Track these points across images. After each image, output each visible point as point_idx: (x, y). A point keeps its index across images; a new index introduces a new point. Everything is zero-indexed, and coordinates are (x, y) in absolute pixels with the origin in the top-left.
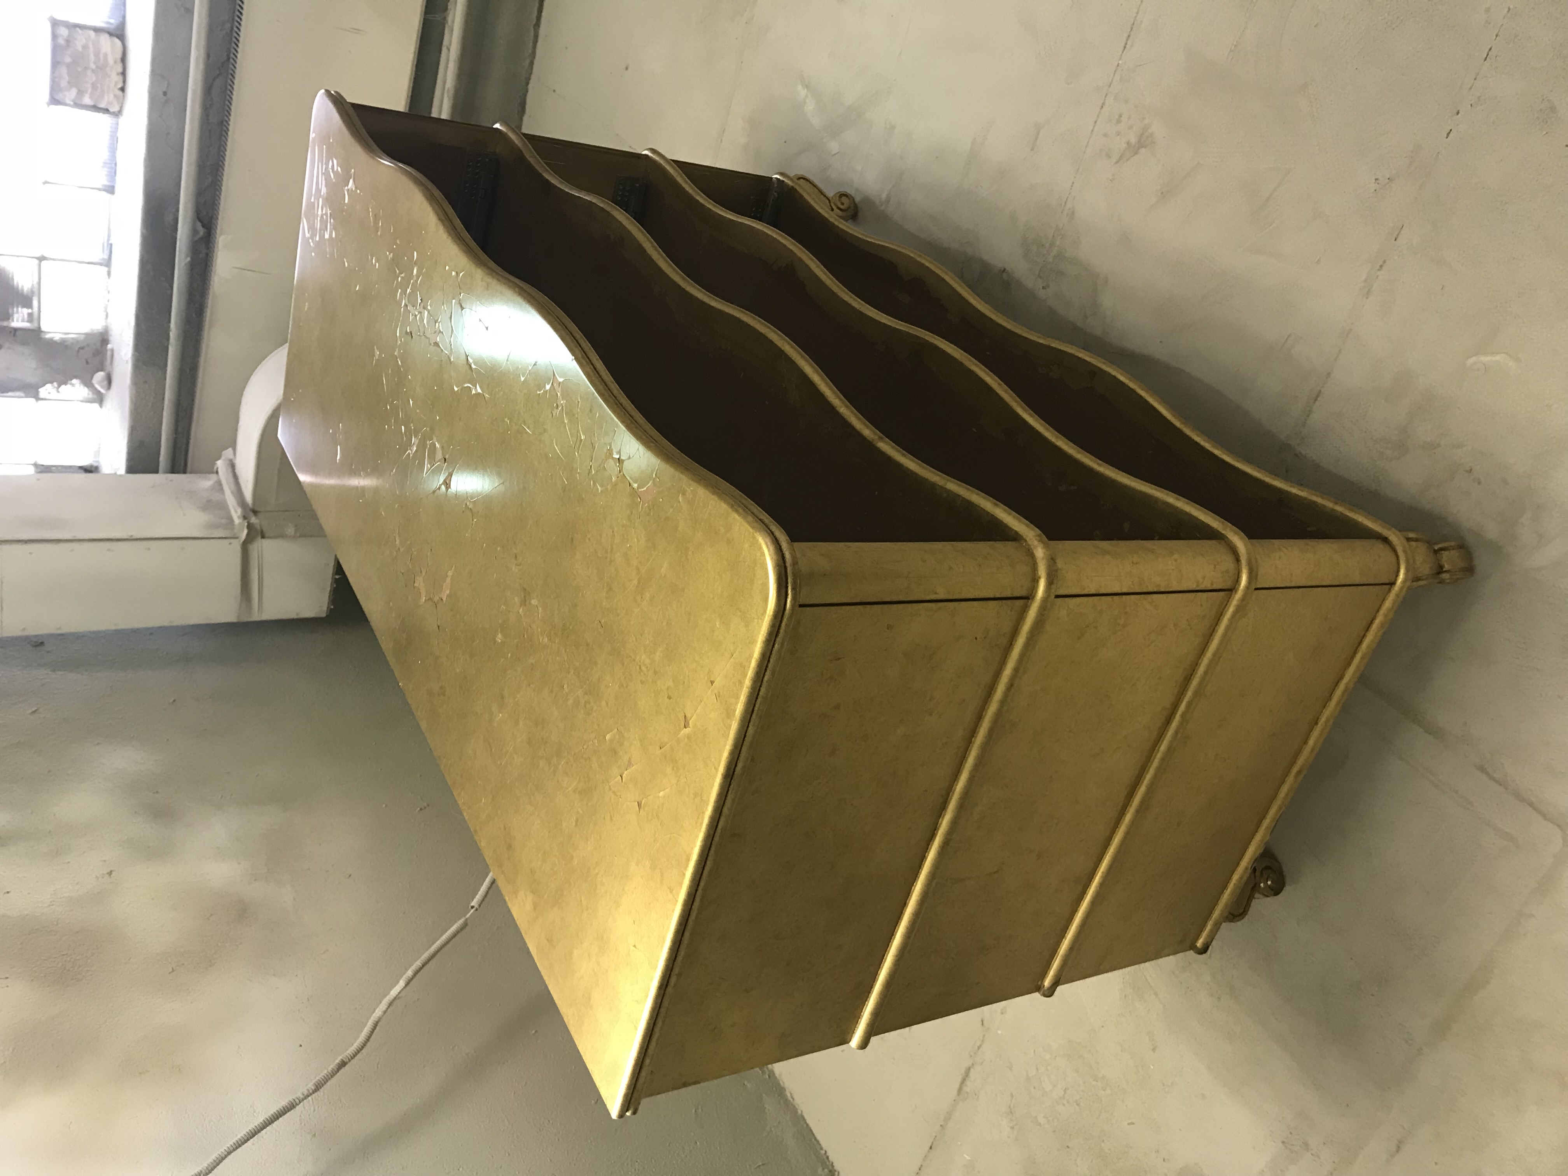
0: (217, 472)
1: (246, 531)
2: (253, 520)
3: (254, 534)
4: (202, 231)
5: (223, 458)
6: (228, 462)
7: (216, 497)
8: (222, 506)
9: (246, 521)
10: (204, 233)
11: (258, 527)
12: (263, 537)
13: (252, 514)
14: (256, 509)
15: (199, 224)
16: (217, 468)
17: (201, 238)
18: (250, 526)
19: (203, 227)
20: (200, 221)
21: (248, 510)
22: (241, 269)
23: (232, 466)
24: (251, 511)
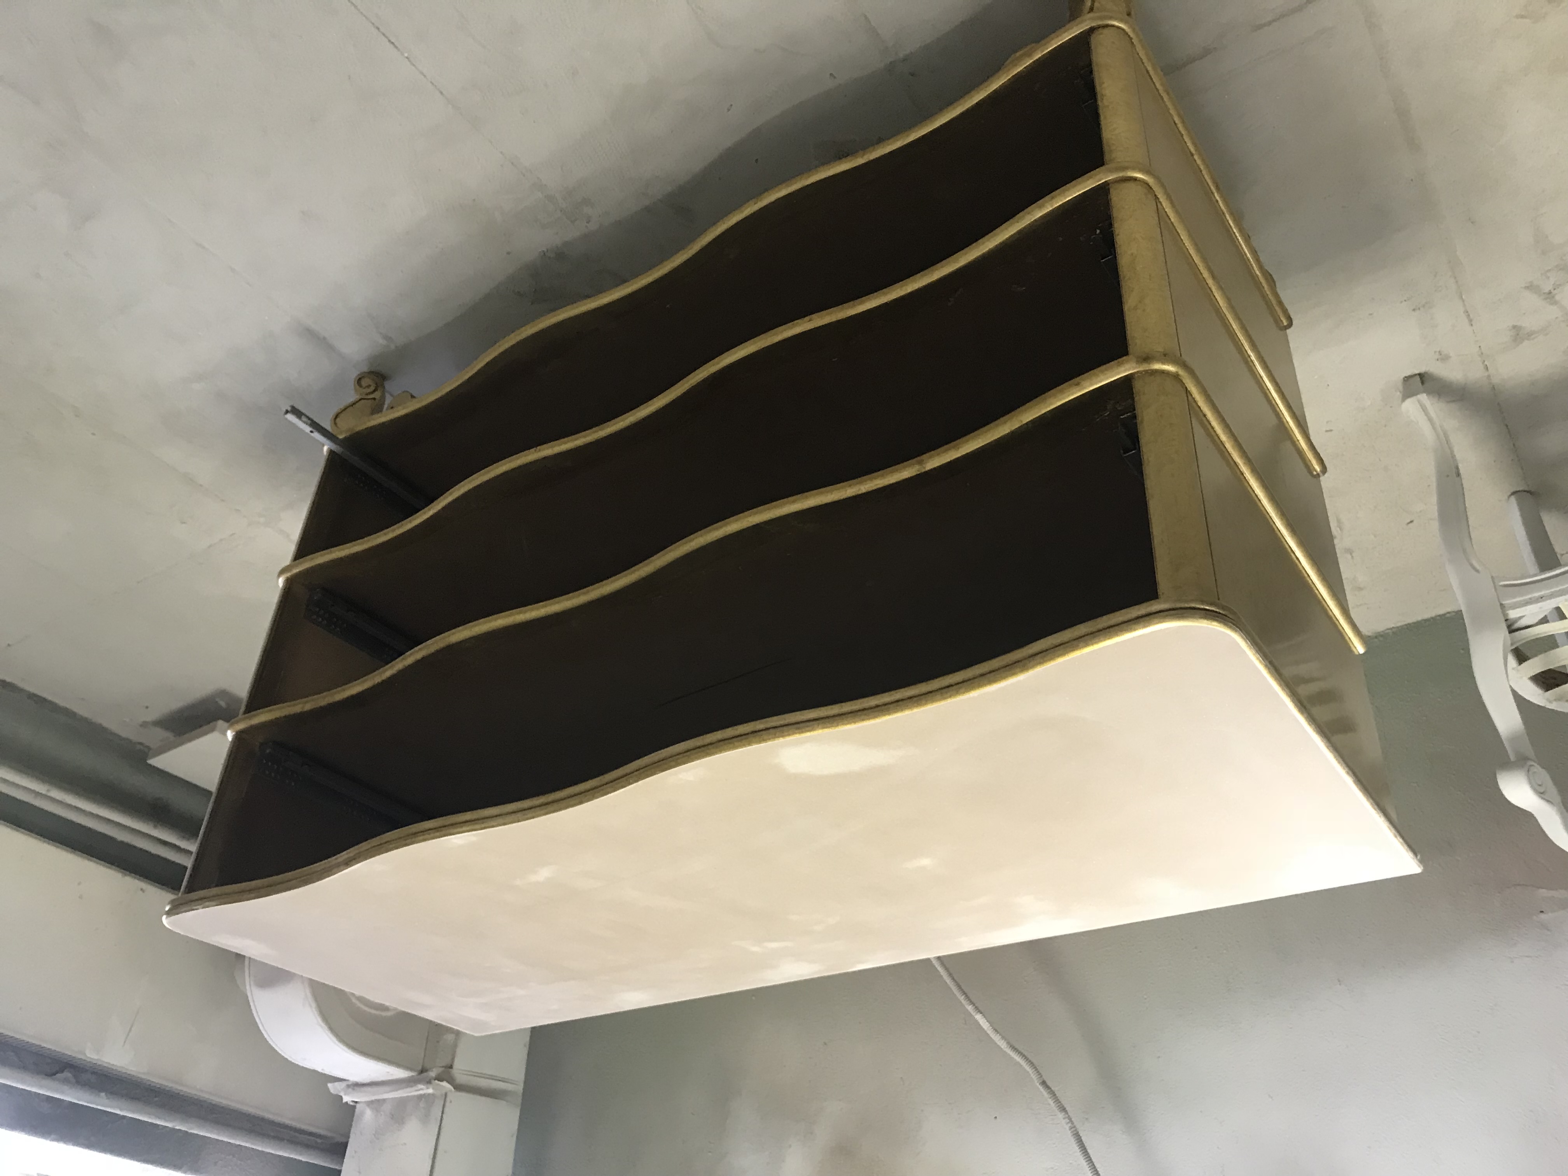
0: (356, 1102)
1: (445, 1084)
2: (433, 1074)
3: (446, 1075)
4: (67, 1074)
5: (342, 1094)
6: (350, 1090)
7: (387, 1108)
8: (402, 1103)
9: (433, 1081)
10: (70, 1072)
11: (441, 1070)
12: (451, 1067)
13: (425, 1074)
14: (420, 1068)
15: (58, 1075)
16: (353, 1101)
17: (75, 1076)
18: (439, 1078)
19: (62, 1072)
20: (54, 1074)
21: (419, 1077)
22: (127, 1038)
23: (357, 1086)
24: (422, 1074)
